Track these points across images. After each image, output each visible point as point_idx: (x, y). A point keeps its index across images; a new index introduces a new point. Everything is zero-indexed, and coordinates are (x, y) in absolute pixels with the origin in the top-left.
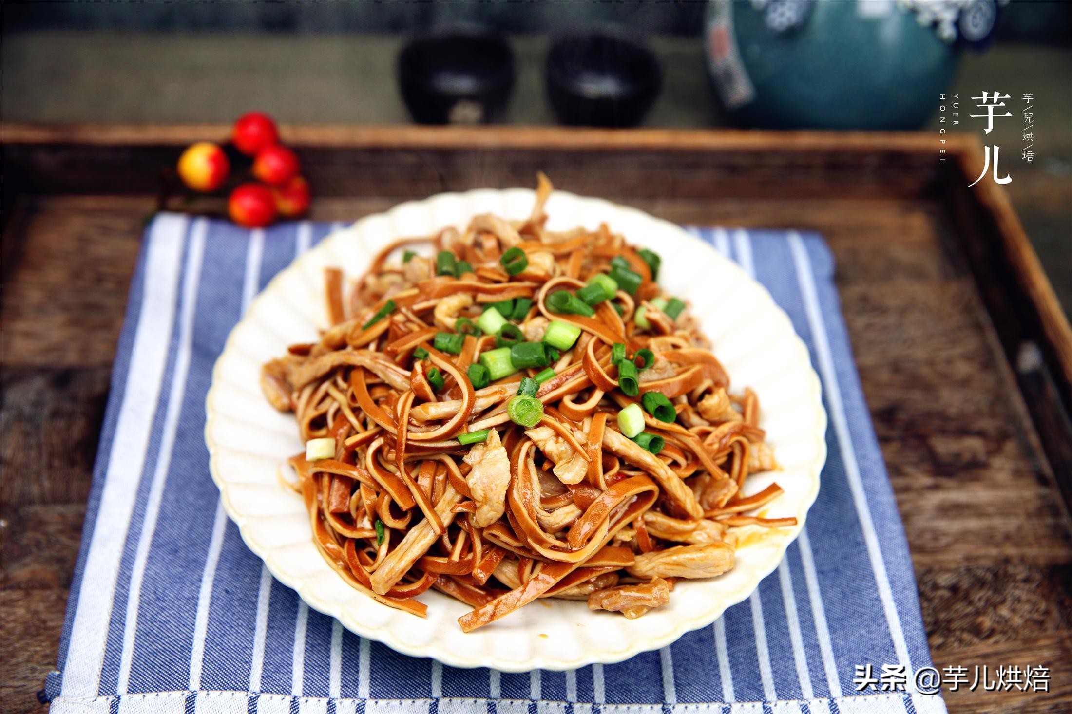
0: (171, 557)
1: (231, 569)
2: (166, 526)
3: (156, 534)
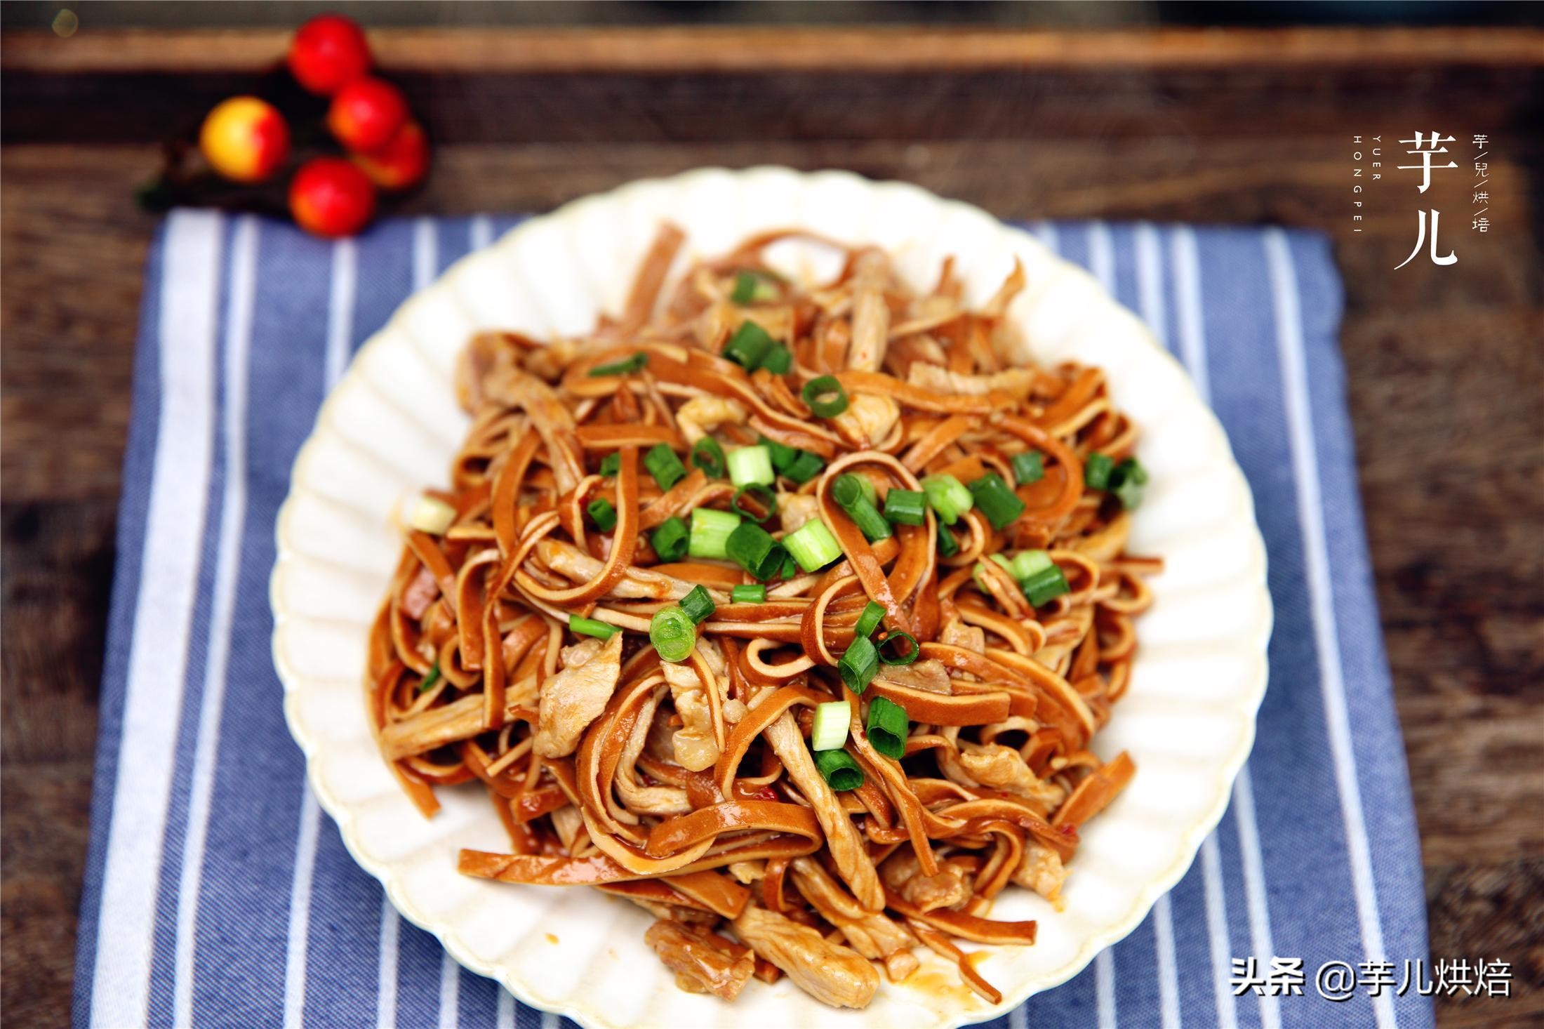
0: (238, 865)
1: (335, 886)
2: (226, 808)
3: (213, 823)
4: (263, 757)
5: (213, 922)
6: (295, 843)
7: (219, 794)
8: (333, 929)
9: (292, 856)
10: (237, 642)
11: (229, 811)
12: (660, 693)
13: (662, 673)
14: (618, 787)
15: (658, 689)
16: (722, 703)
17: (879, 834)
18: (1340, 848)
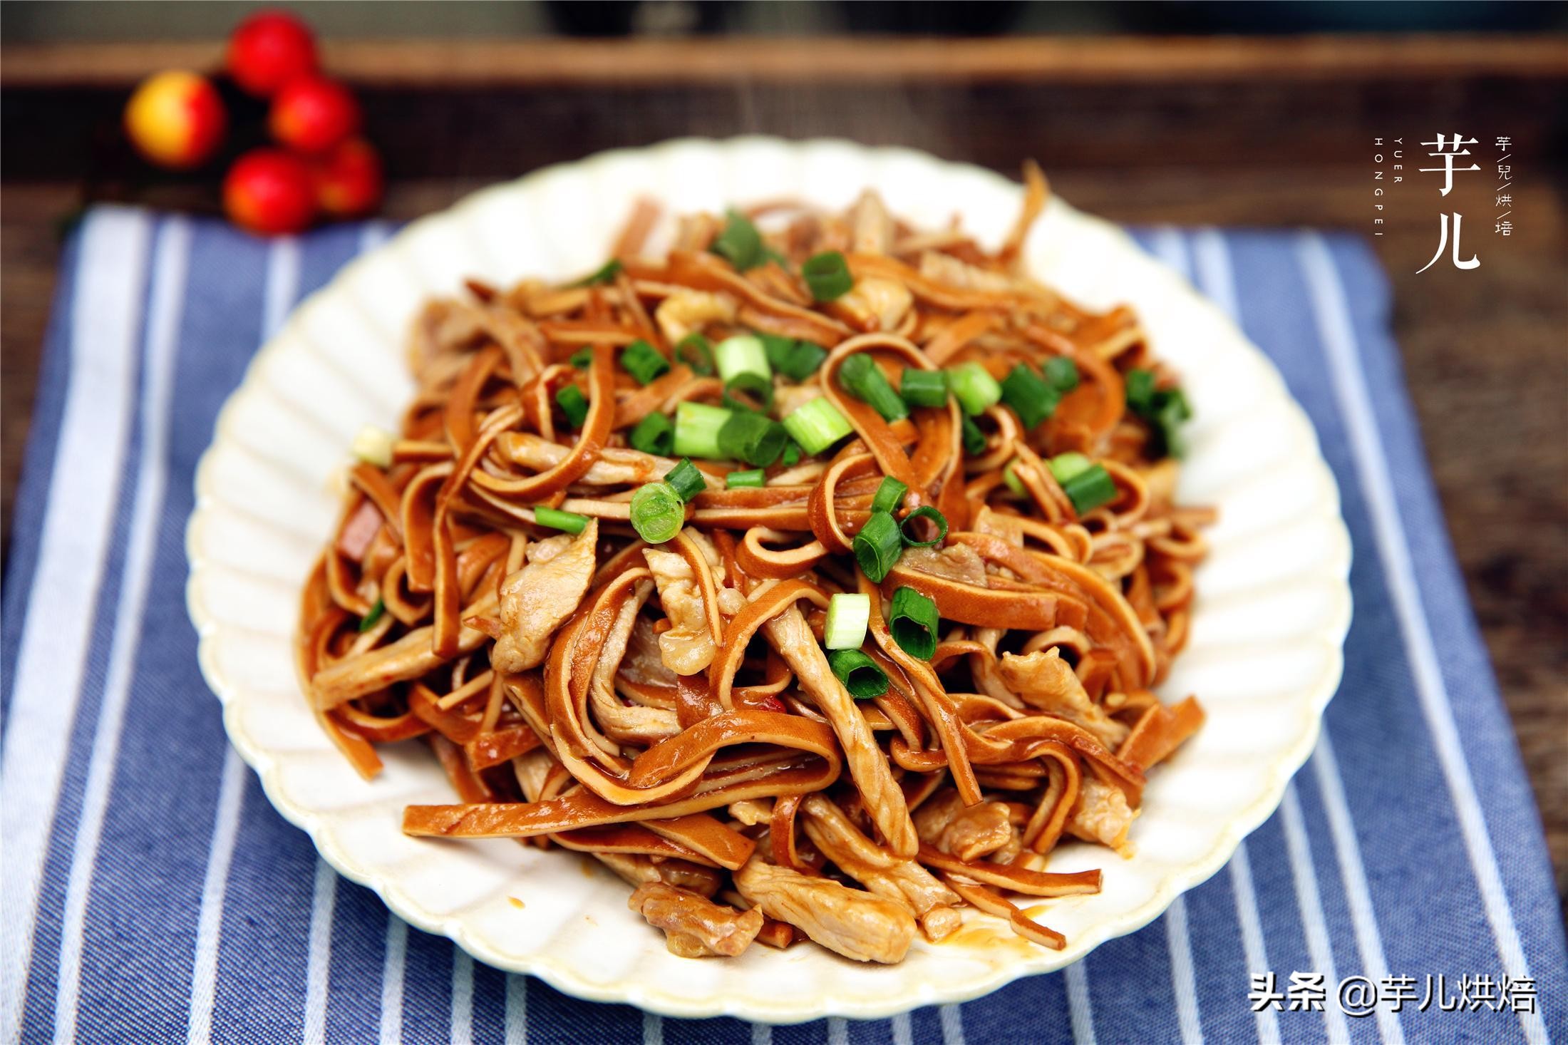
0: (140, 857)
1: (255, 879)
2: (129, 799)
3: (111, 814)
4: (174, 747)
5: (108, 917)
6: (211, 838)
7: (120, 783)
8: (251, 922)
9: (206, 850)
10: (149, 628)
11: (132, 802)
12: (644, 589)
13: (644, 563)
14: (594, 702)
15: (641, 584)
16: (717, 591)
17: (908, 758)
18: (1448, 824)
